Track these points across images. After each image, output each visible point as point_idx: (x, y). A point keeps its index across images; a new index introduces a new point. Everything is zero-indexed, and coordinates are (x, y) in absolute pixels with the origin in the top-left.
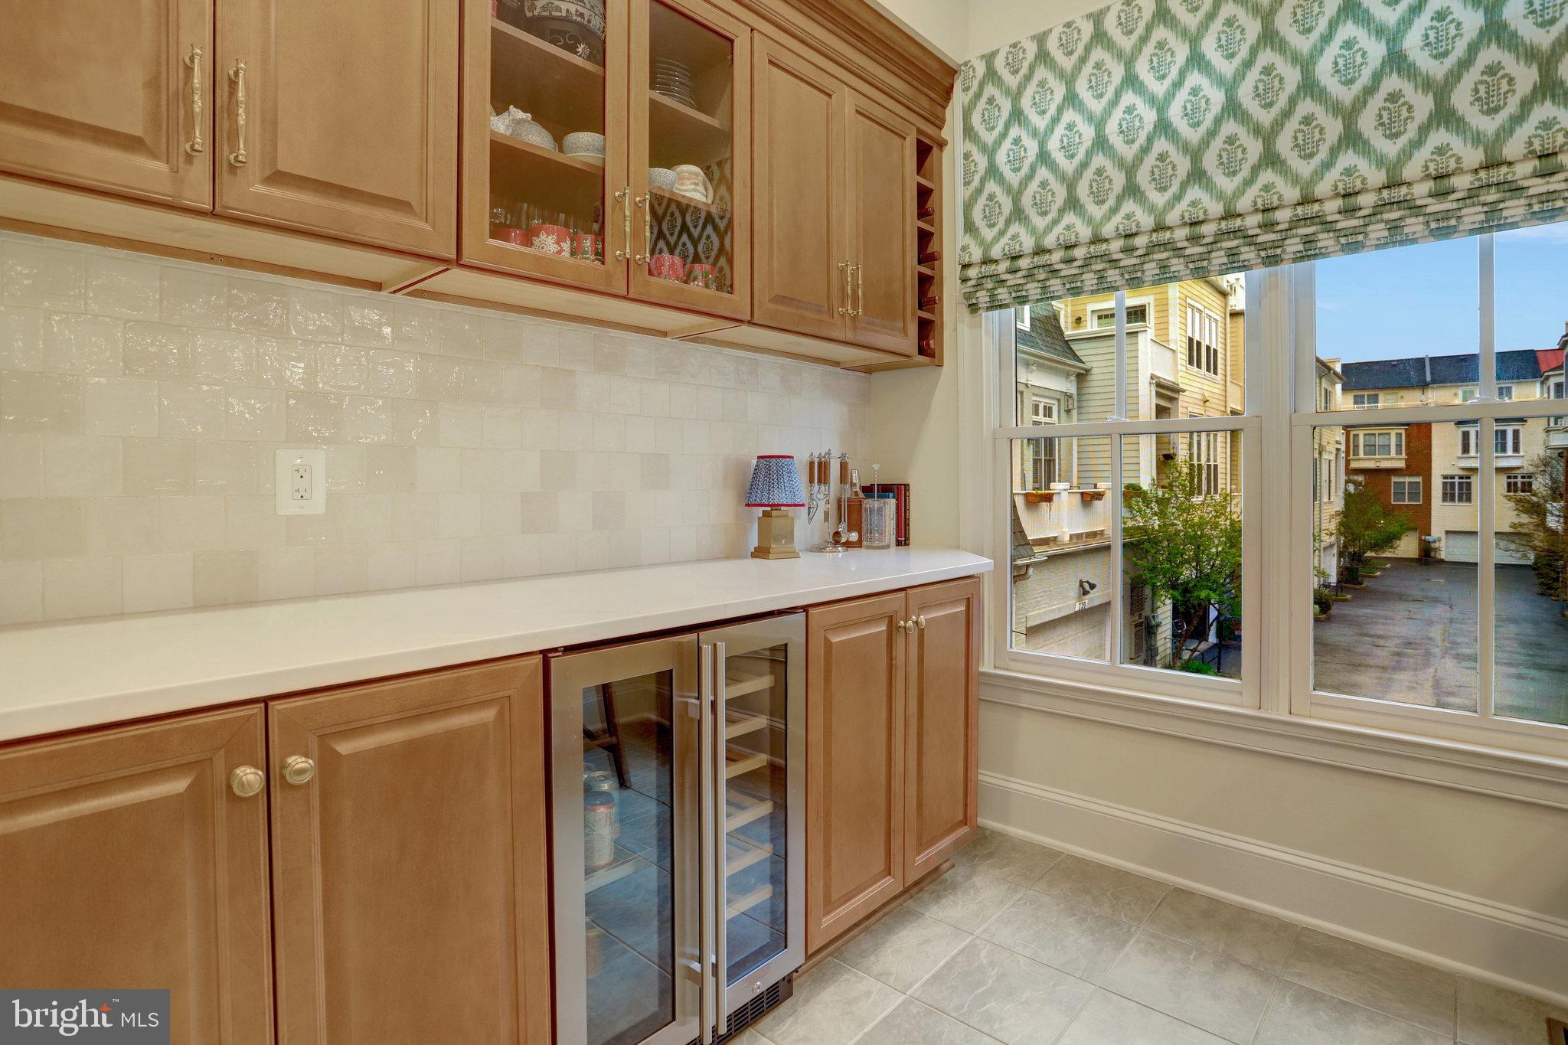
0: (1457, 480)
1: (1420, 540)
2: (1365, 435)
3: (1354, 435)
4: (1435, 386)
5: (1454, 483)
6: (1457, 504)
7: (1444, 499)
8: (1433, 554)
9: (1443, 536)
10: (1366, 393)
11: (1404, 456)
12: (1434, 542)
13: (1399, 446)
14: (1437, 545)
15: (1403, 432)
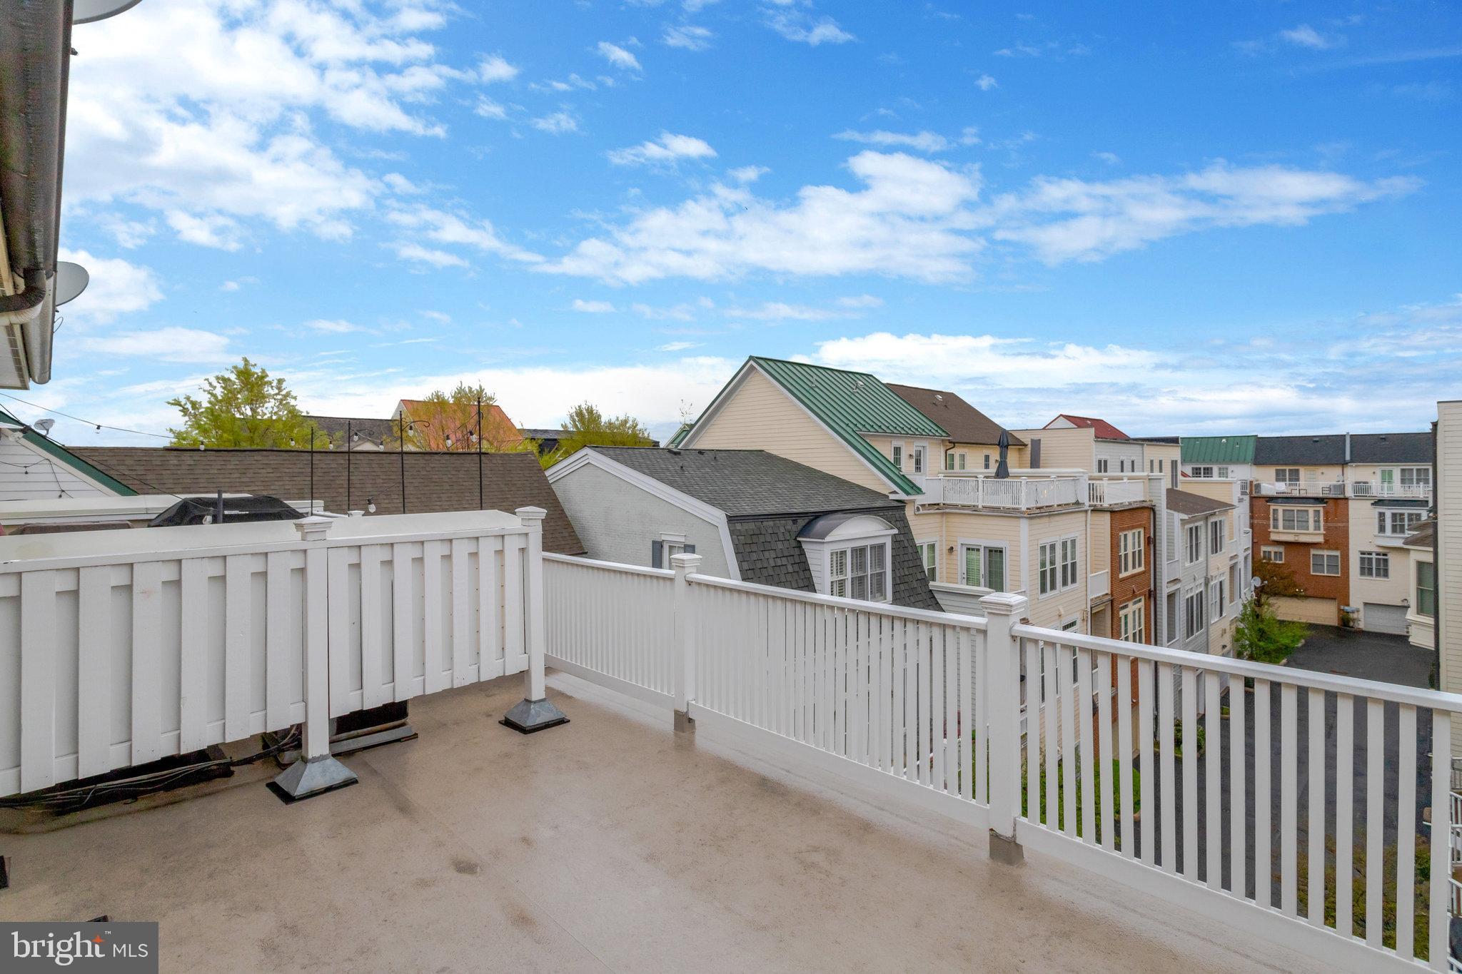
0: (1374, 556)
1: (1340, 610)
2: (1284, 510)
3: (1274, 510)
4: (1354, 464)
5: (1371, 559)
6: (1374, 578)
7: (1362, 573)
8: (1351, 624)
9: (1361, 607)
10: (1287, 468)
11: (1322, 531)
12: (1353, 612)
13: (1317, 521)
14: (1355, 616)
15: (1321, 510)
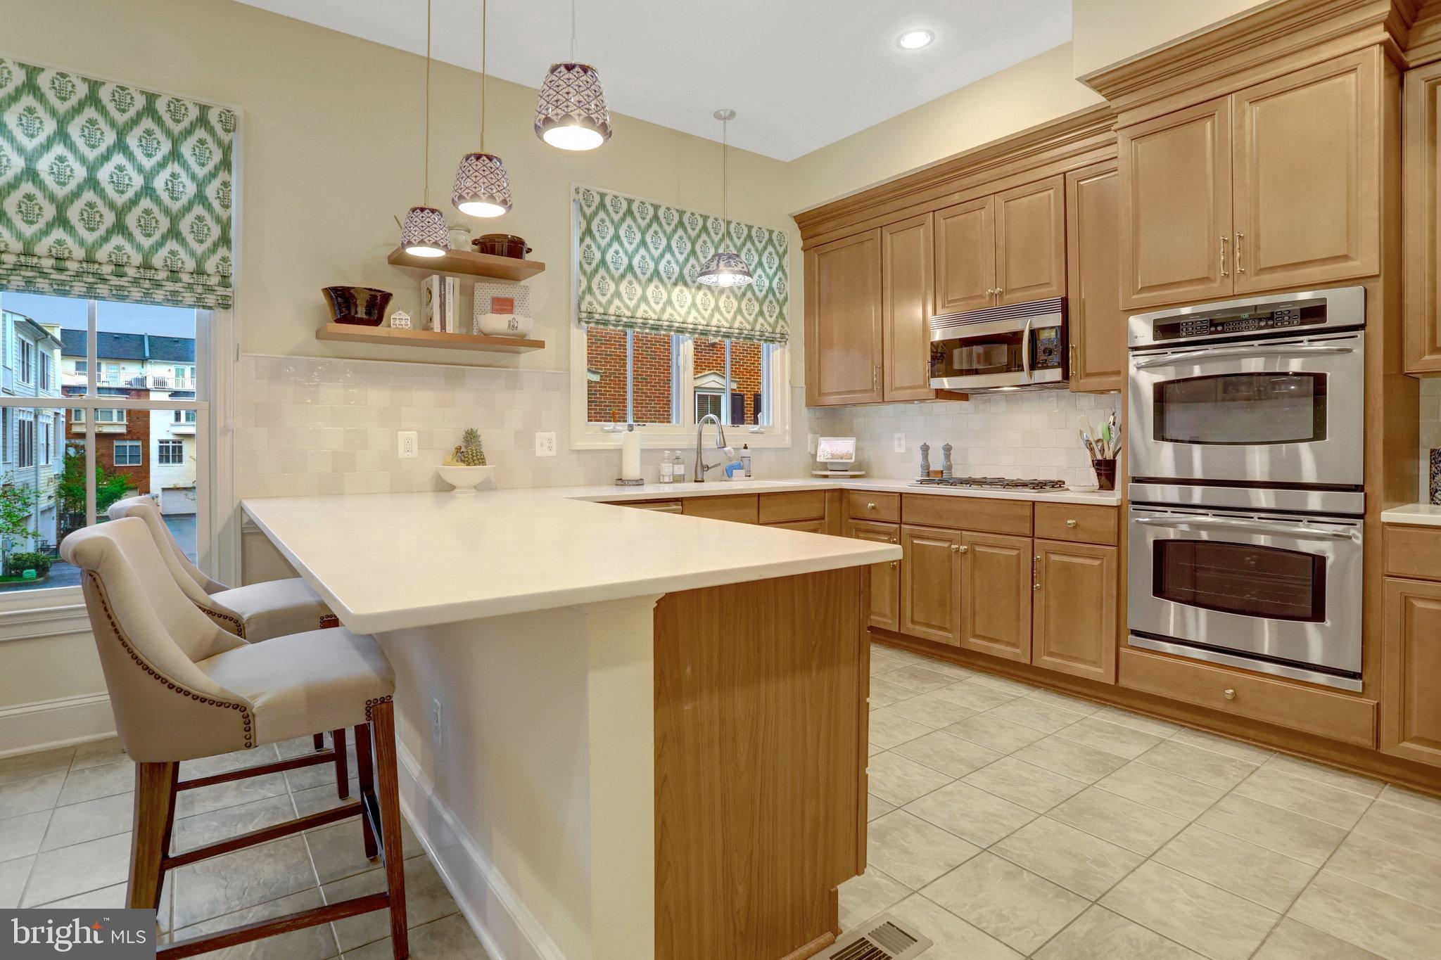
0: (171, 444)
4: (153, 361)
5: (169, 446)
6: (171, 464)
7: (161, 461)
9: (160, 493)
10: (88, 361)
11: (125, 422)
12: (153, 498)
13: (120, 413)
